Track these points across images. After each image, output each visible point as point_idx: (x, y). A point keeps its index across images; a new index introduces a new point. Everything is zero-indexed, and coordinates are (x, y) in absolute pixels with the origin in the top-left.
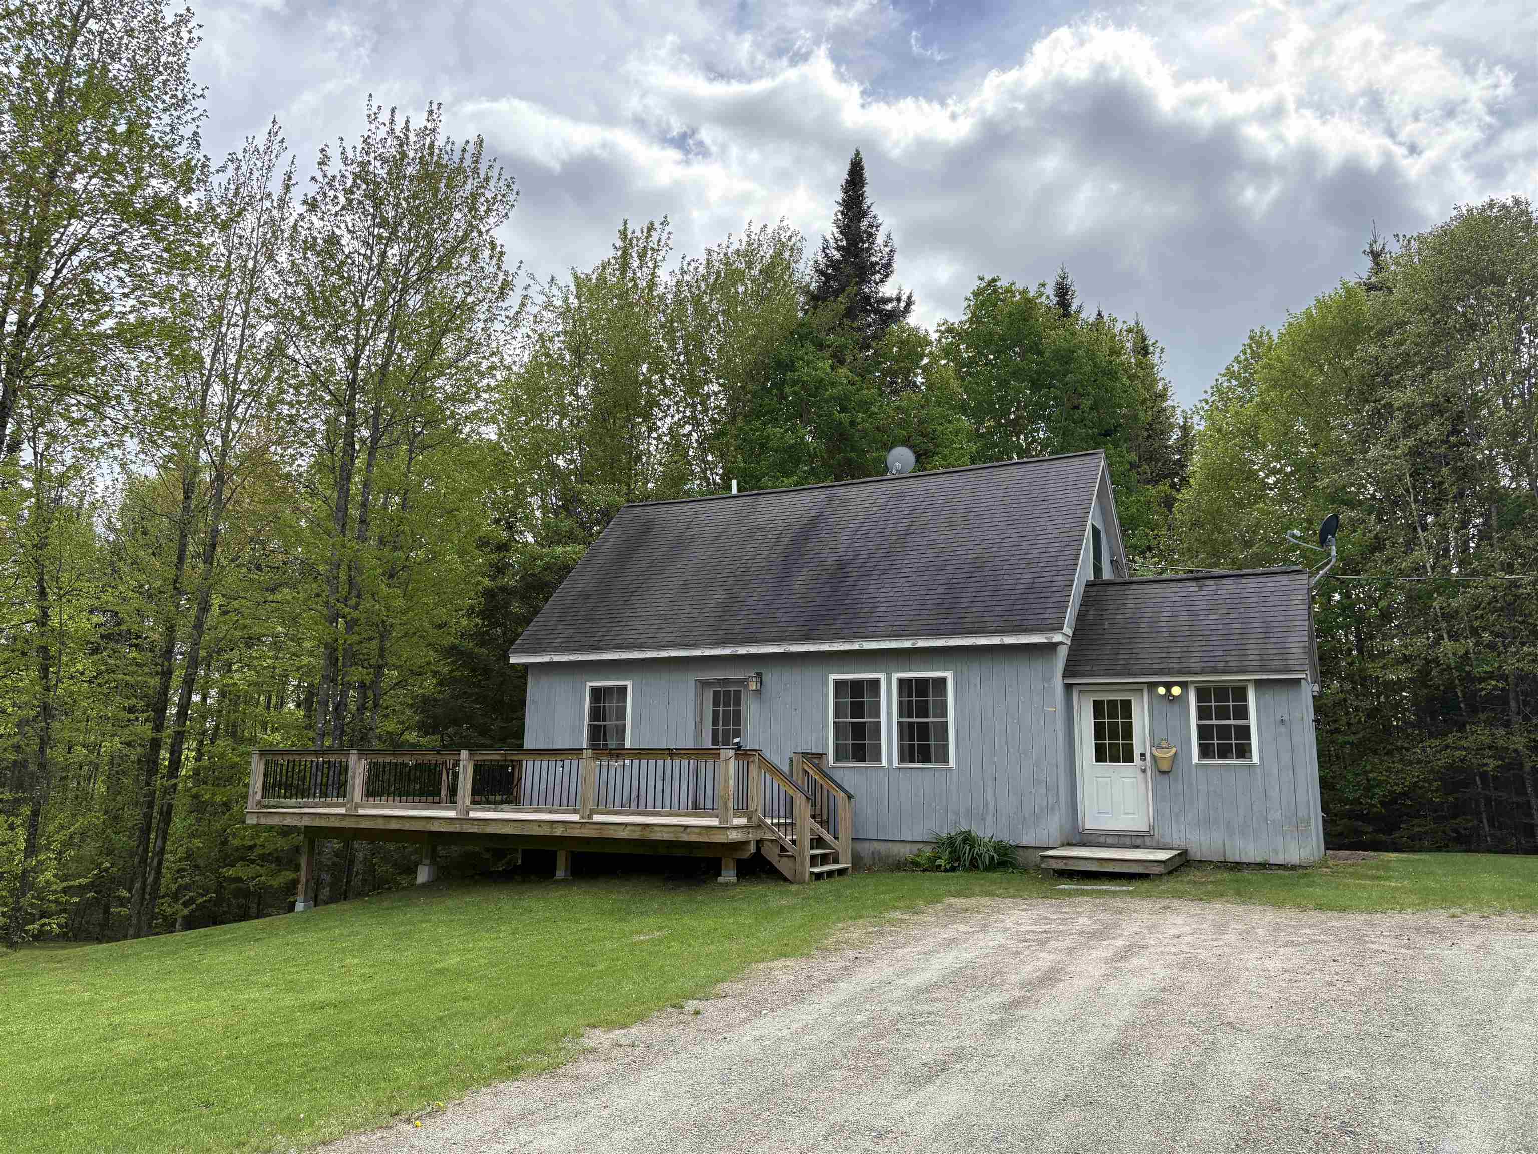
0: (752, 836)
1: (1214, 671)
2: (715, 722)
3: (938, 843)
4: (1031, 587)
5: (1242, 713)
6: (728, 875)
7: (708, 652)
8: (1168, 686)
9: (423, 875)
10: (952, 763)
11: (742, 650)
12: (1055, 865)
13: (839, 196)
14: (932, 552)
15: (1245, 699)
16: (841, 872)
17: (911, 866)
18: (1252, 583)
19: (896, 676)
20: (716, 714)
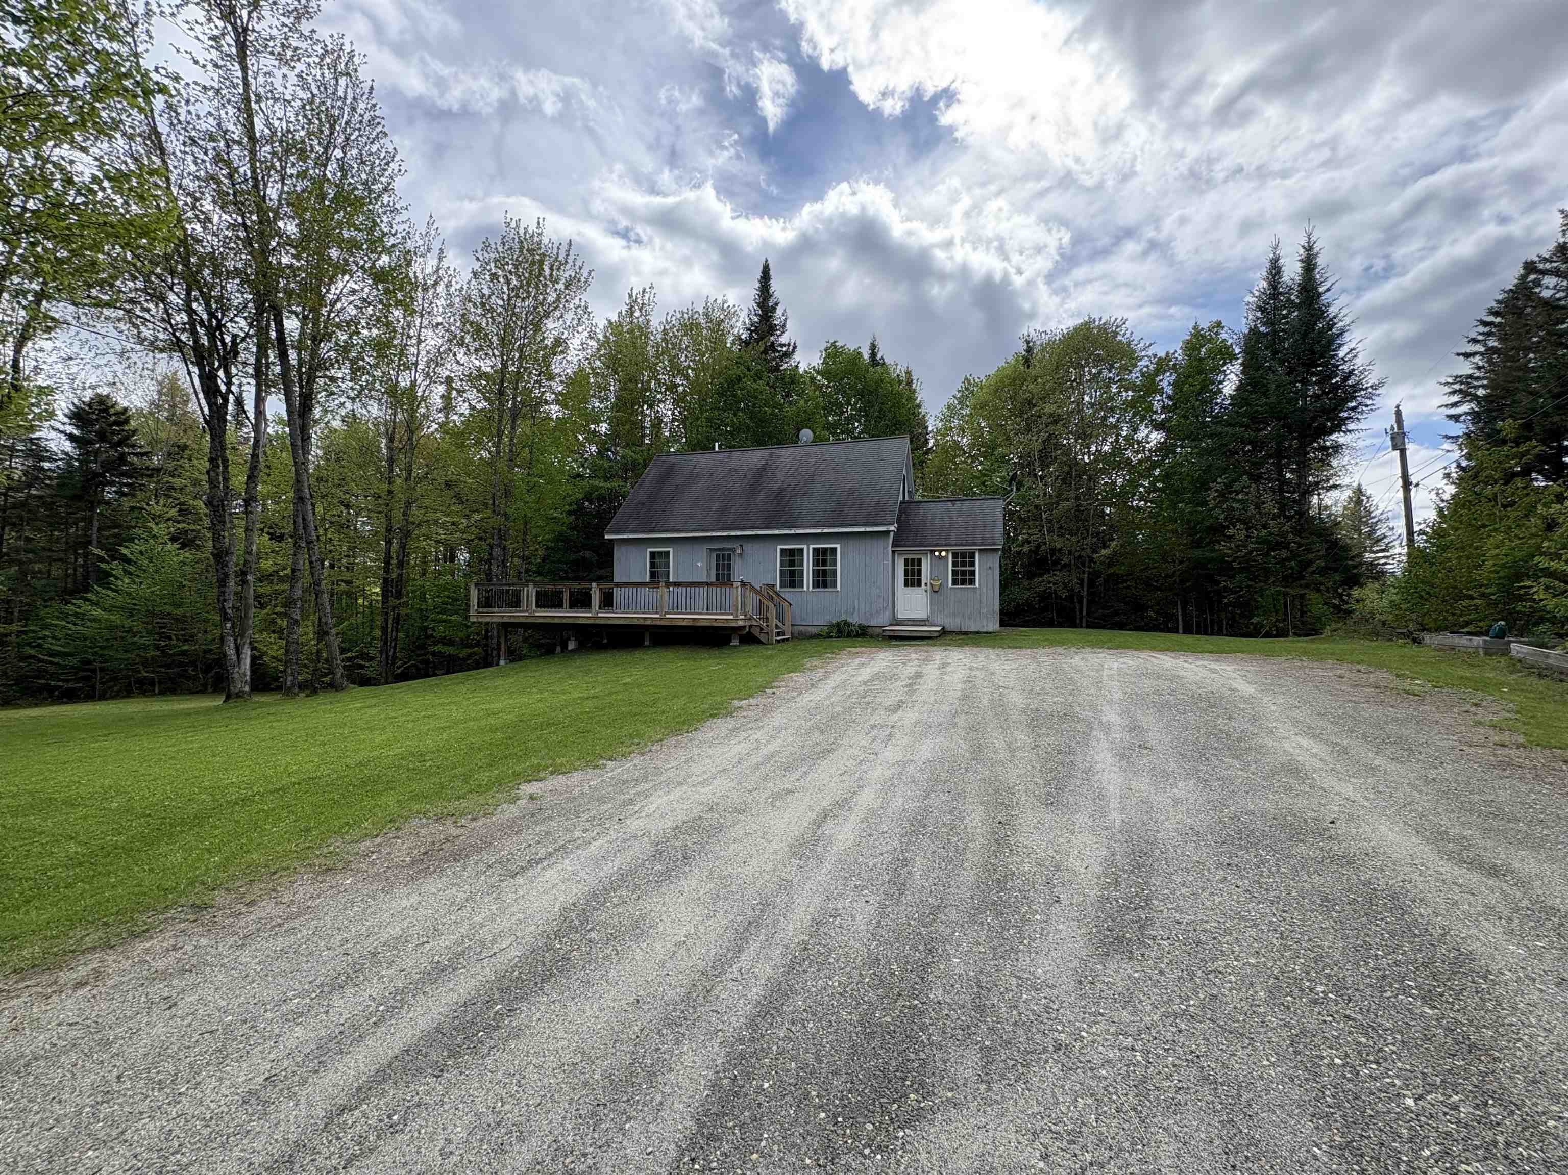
0: (747, 623)
1: (962, 545)
2: (717, 569)
3: (832, 626)
4: (878, 504)
5: (972, 564)
6: (735, 642)
7: (714, 534)
8: (940, 551)
9: (571, 645)
10: (839, 588)
11: (733, 533)
12: (888, 633)
13: (757, 285)
14: (827, 485)
15: (974, 557)
16: (787, 639)
17: (818, 636)
18: (978, 503)
19: (812, 546)
20: (718, 566)
